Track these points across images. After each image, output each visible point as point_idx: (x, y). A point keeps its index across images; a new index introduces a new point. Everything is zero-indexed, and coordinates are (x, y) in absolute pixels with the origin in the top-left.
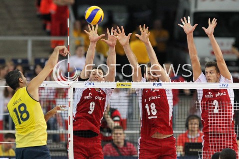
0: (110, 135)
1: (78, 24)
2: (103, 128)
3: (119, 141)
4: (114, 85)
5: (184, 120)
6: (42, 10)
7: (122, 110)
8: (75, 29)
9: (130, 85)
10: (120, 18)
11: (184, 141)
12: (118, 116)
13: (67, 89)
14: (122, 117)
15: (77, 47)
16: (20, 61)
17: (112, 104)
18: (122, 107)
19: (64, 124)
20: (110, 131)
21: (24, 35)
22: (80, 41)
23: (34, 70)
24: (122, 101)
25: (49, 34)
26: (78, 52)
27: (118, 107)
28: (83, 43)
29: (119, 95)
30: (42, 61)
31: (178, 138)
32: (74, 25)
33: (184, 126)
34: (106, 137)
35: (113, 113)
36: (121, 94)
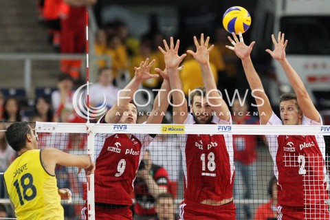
0: (152, 206)
1: (102, 34)
2: (142, 196)
3: (167, 215)
4: (157, 129)
5: (265, 183)
6: (47, 13)
7: (170, 168)
8: (98, 42)
9: (182, 130)
10: (167, 26)
11: (266, 216)
12: (165, 176)
13: (86, 135)
14: (170, 178)
15: (100, 71)
16: (12, 92)
17: (155, 158)
18: (170, 163)
19: (81, 190)
20: (152, 199)
21: (19, 51)
22: (106, 62)
23: (35, 106)
24: (169, 153)
25: (58, 50)
26: (102, 78)
27: (165, 163)
28: (110, 64)
29: (165, 144)
30: (47, 92)
31: (256, 211)
32: (97, 36)
33: (266, 192)
34: (146, 209)
35: (158, 172)
36: (169, 144)
